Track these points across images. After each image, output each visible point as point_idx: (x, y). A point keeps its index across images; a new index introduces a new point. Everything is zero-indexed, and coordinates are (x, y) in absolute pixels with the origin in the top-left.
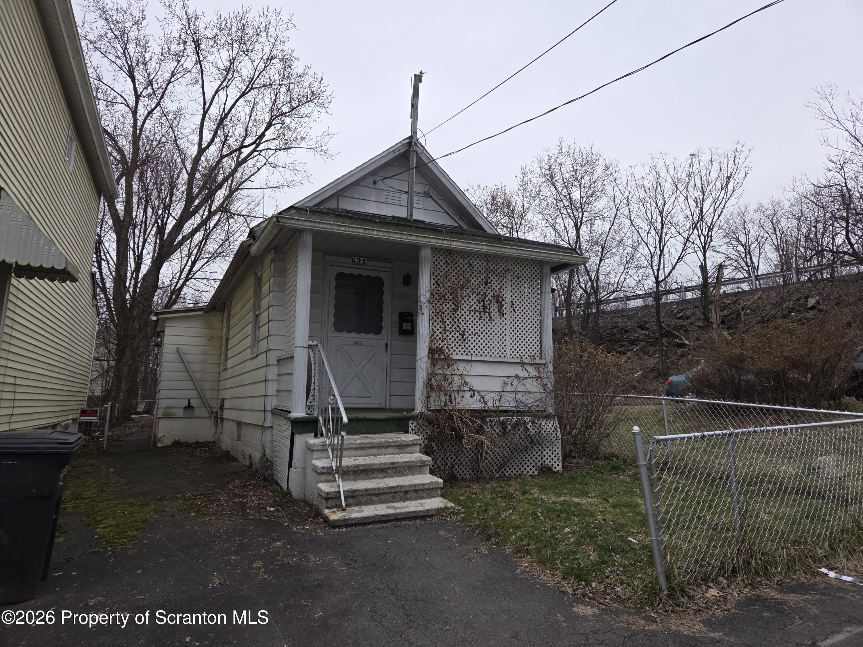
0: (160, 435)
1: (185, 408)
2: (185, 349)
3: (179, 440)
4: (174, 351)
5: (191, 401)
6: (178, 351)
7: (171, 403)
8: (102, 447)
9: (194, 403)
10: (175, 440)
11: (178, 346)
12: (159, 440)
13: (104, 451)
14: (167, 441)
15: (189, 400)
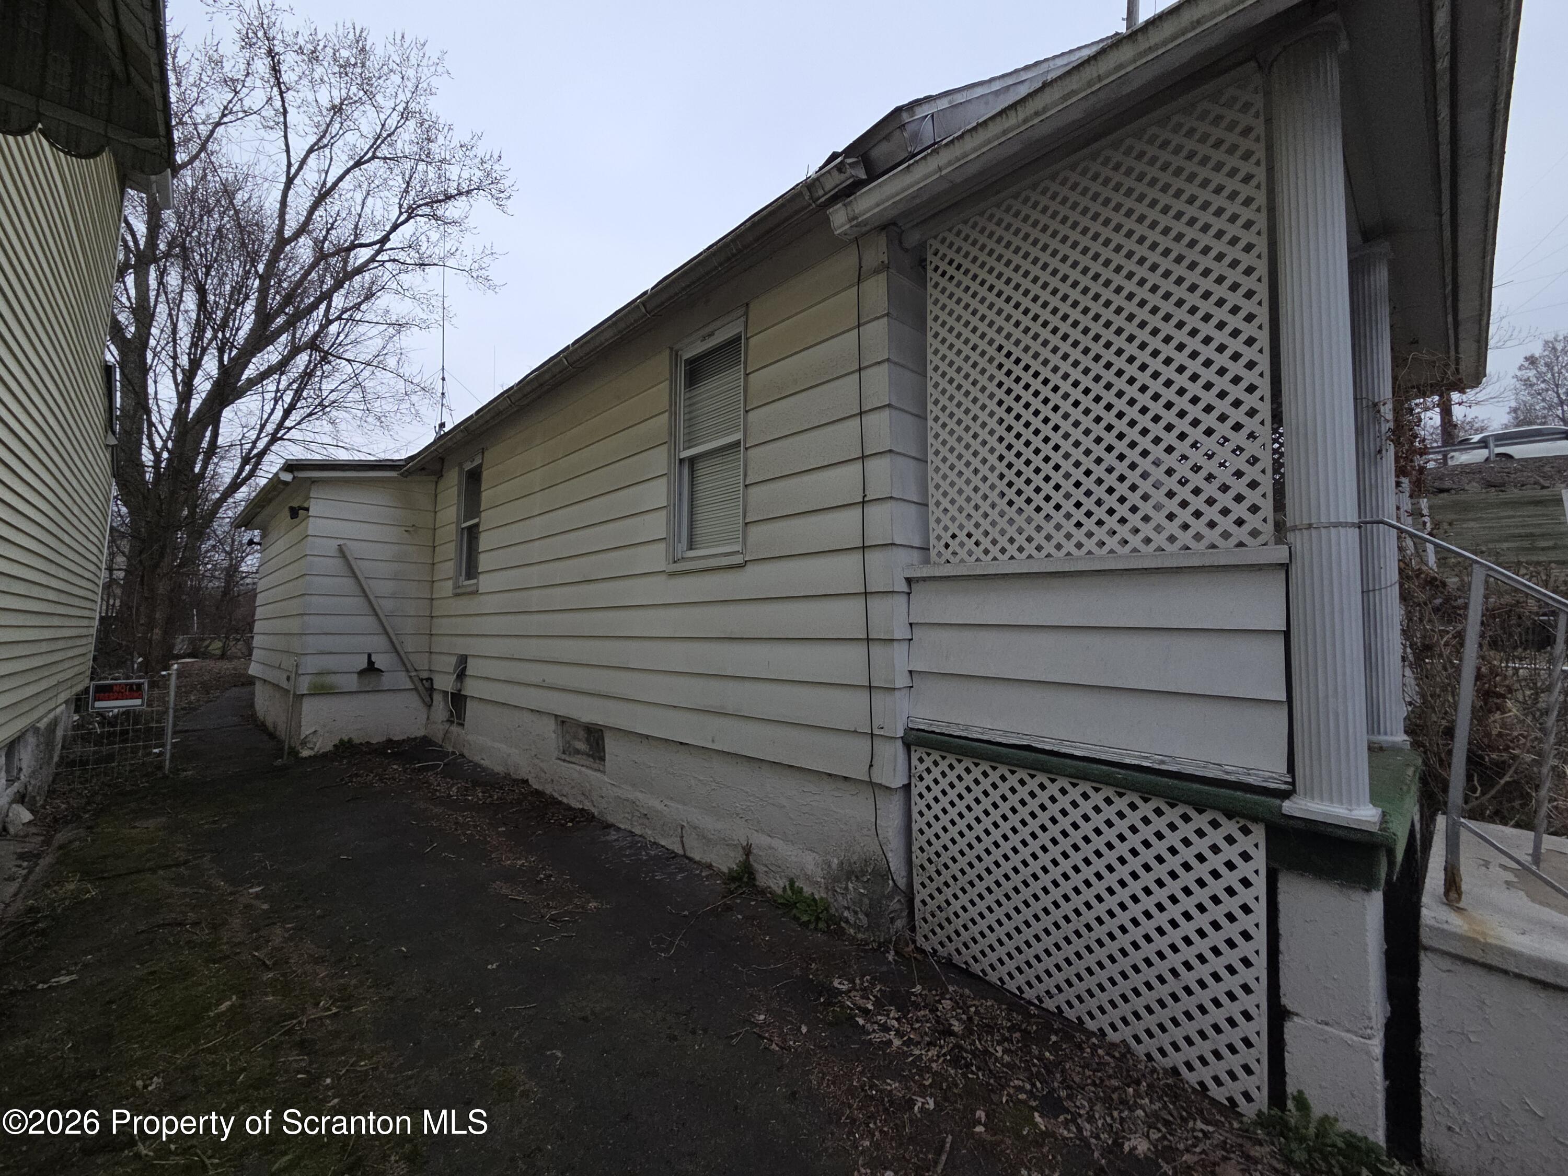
0: (306, 731)
1: (362, 673)
2: (355, 550)
3: (350, 740)
4: (333, 551)
5: (373, 658)
6: (341, 550)
7: (329, 662)
8: (160, 767)
9: (380, 661)
10: (341, 741)
11: (341, 542)
12: (304, 743)
13: (165, 777)
14: (324, 744)
15: (369, 656)
